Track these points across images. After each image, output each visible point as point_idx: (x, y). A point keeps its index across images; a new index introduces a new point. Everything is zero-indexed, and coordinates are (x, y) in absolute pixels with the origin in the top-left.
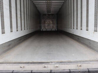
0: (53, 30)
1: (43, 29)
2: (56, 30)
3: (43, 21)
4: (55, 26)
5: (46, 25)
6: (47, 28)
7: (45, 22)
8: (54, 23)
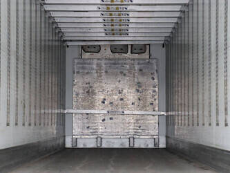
0: (143, 142)
1: (80, 135)
2: (162, 145)
3: (77, 85)
4: (153, 121)
5: (99, 111)
6: (101, 129)
7: (90, 92)
8: (150, 100)
